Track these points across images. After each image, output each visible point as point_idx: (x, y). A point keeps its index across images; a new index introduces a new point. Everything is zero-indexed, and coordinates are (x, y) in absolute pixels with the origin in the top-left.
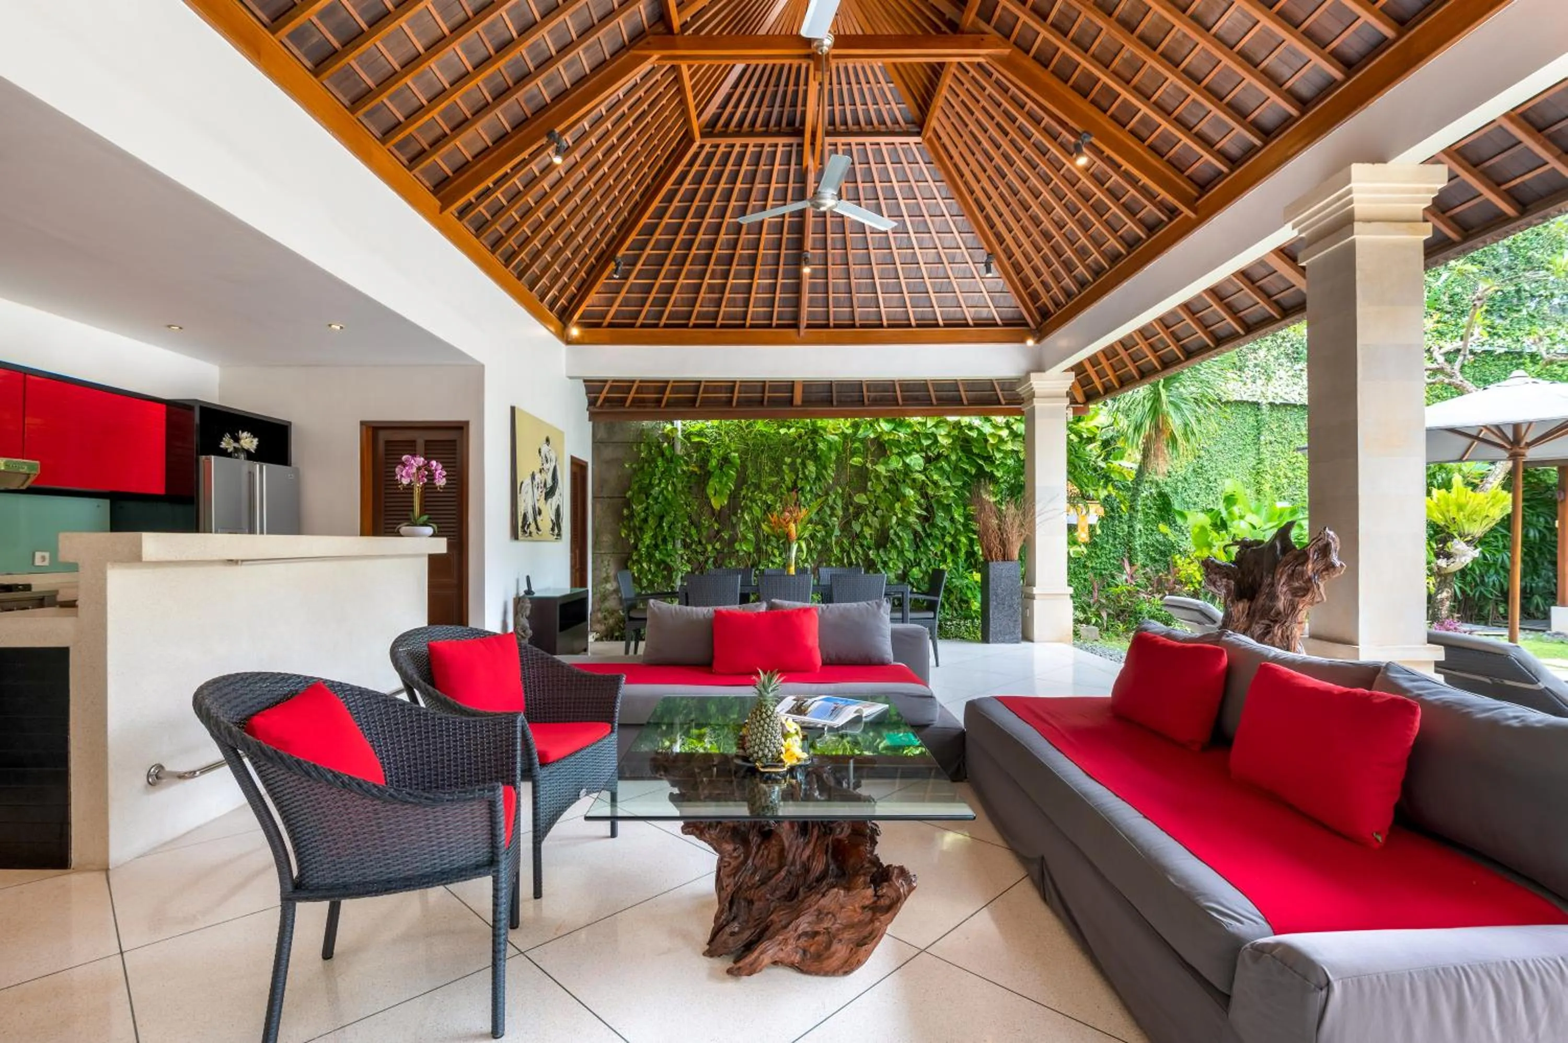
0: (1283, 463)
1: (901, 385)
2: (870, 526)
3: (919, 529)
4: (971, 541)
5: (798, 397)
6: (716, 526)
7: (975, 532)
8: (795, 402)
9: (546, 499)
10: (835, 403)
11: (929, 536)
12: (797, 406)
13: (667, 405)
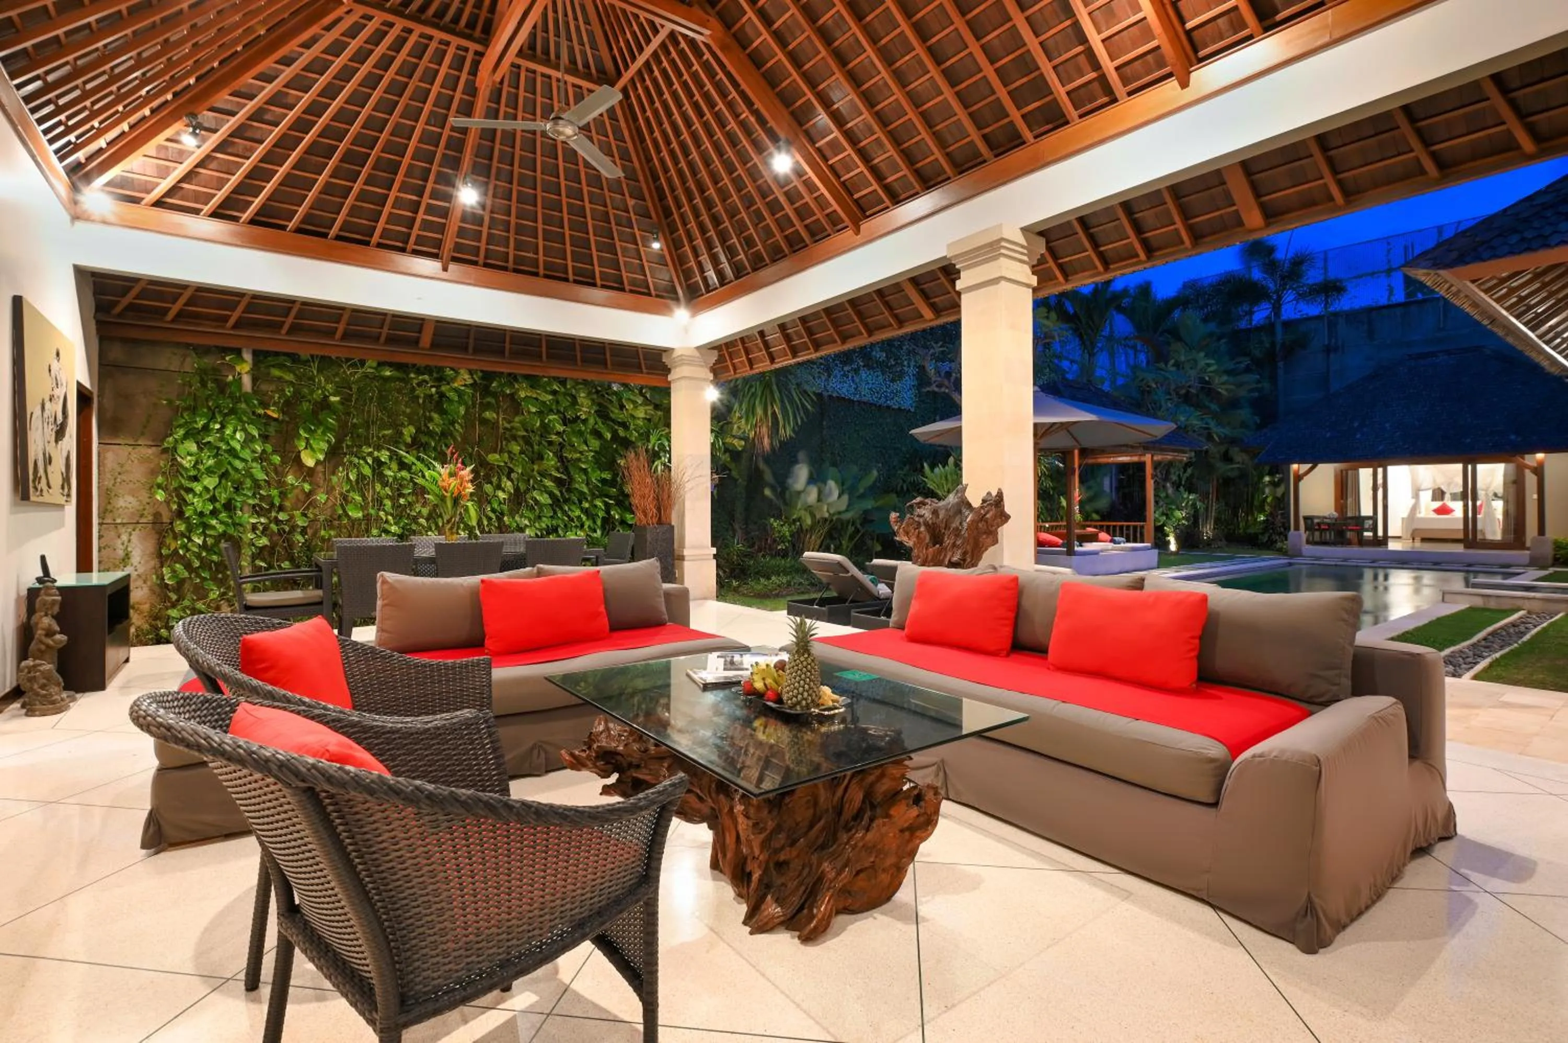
0: (837, 445)
1: (547, 341)
2: (504, 491)
3: (557, 493)
4: (608, 507)
5: (426, 338)
6: (307, 487)
7: (610, 498)
8: (421, 345)
9: (57, 441)
10: (470, 350)
11: (566, 501)
12: (423, 349)
13: (236, 326)
